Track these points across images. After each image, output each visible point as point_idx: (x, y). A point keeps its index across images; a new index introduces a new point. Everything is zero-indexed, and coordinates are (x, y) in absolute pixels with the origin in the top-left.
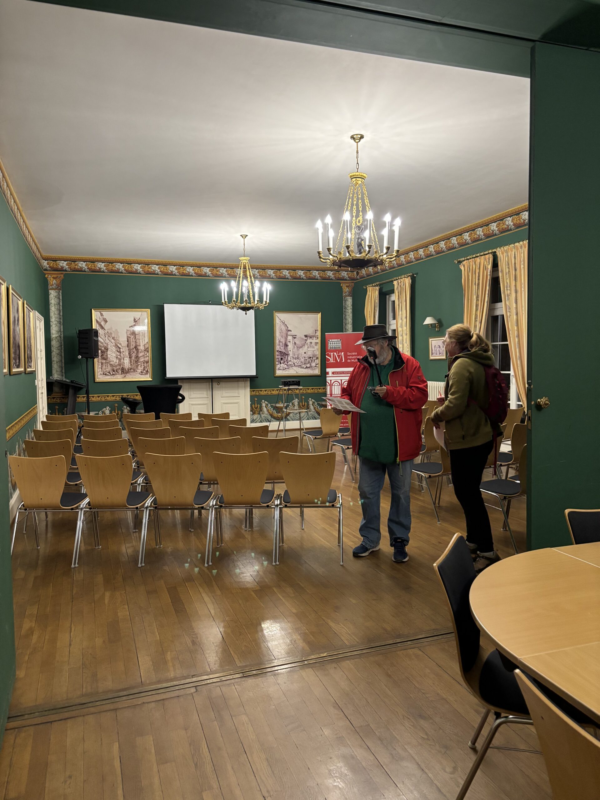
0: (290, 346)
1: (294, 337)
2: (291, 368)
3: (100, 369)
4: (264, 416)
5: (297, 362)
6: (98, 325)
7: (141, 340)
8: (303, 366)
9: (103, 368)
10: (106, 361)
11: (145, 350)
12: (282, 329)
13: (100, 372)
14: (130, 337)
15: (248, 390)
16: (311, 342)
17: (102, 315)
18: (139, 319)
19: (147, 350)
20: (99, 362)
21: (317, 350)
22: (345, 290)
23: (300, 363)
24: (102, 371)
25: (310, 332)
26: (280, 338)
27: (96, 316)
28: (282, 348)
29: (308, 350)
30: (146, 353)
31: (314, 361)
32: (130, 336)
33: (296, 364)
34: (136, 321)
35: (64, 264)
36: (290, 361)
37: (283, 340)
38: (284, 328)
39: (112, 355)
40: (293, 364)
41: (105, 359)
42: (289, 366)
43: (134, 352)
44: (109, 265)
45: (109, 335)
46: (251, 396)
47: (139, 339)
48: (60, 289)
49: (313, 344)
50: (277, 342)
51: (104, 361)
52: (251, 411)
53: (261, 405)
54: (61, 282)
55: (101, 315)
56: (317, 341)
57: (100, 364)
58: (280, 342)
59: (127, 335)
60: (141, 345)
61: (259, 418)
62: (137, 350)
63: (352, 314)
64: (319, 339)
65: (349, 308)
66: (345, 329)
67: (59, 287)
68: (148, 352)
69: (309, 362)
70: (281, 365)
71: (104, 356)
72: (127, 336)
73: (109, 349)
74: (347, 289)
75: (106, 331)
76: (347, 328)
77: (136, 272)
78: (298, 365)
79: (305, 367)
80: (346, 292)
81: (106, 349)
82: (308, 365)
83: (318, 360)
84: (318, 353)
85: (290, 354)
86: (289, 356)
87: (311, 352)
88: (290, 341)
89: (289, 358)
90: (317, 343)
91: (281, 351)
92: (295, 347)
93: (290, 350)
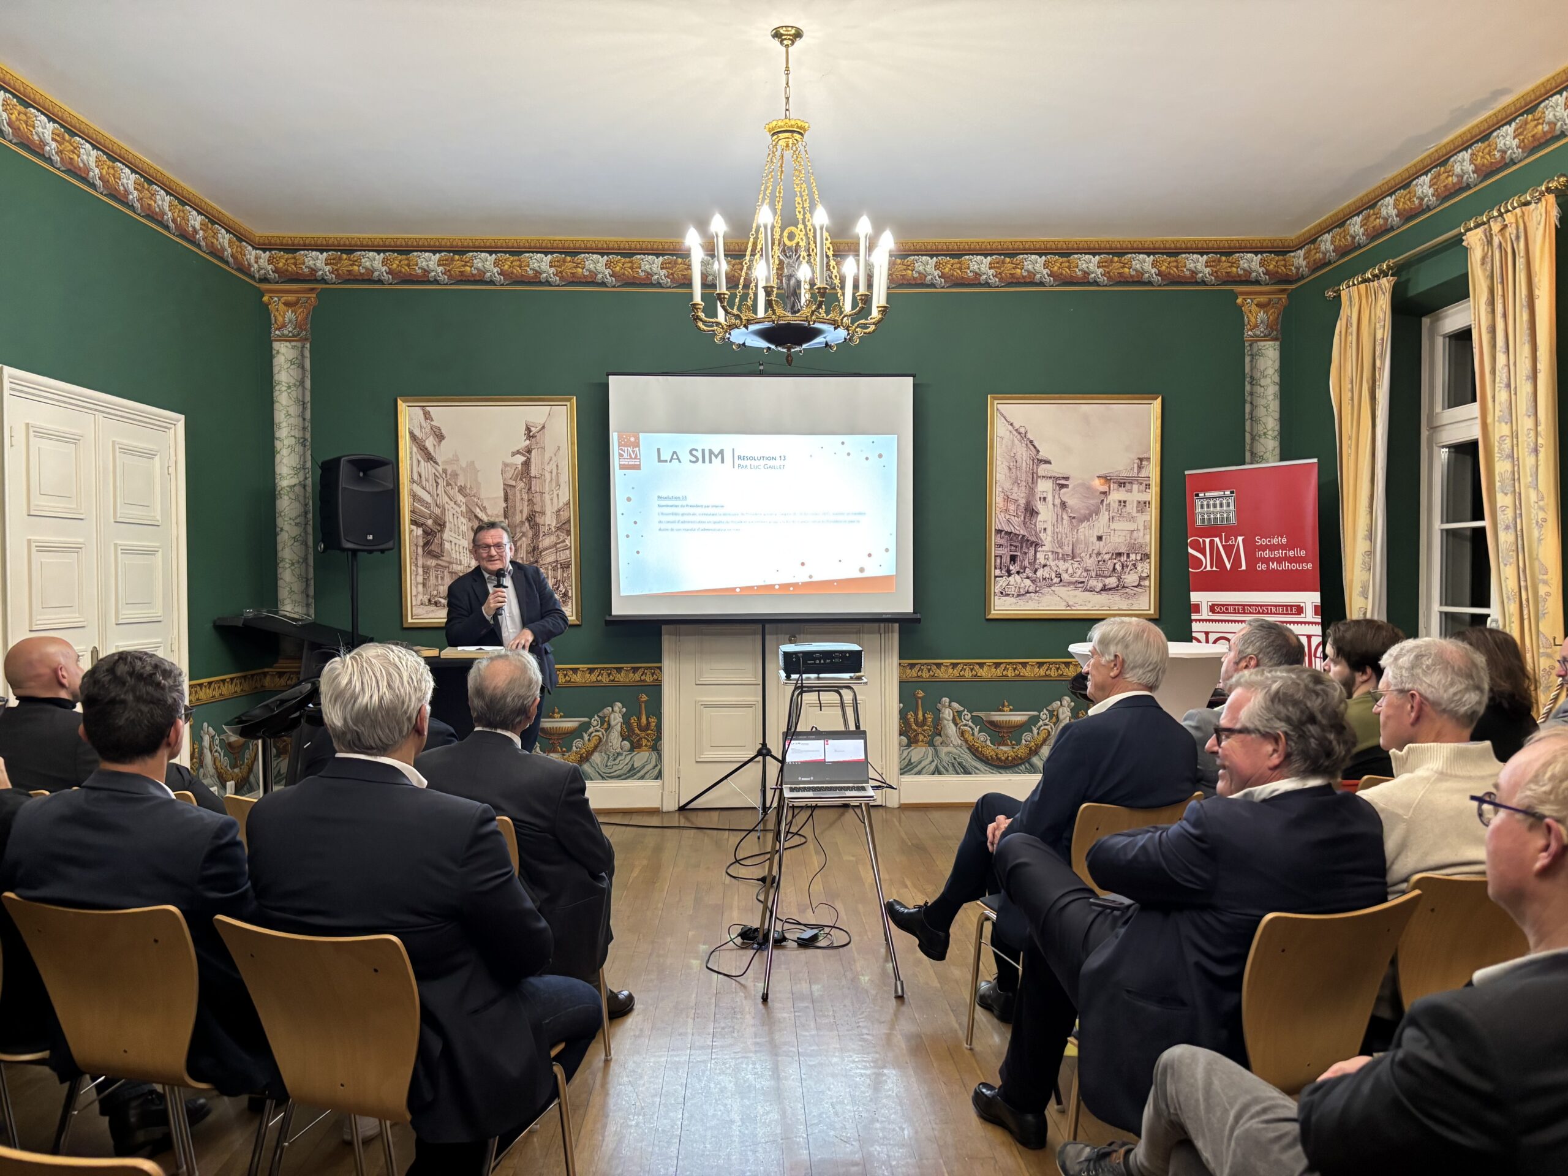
0: (1046, 515)
1: (1061, 483)
2: (1046, 590)
3: (420, 587)
4: (948, 753)
5: (1070, 571)
6: (415, 449)
7: (547, 497)
8: (1093, 583)
9: (429, 584)
10: (440, 562)
11: (558, 529)
12: (1018, 457)
13: (420, 597)
14: (514, 487)
15: (894, 660)
16: (1122, 498)
17: (427, 416)
18: (543, 427)
19: (567, 526)
20: (416, 565)
21: (1145, 528)
22: (1253, 320)
23: (1079, 572)
24: (424, 594)
25: (1122, 465)
26: (1007, 485)
27: (411, 419)
28: (1015, 520)
29: (1113, 526)
30: (562, 536)
31: (1134, 565)
32: (513, 483)
33: (1065, 576)
34: (533, 437)
35: (317, 261)
36: (1045, 566)
37: (1020, 495)
38: (1023, 453)
39: (457, 541)
40: (1054, 575)
41: (436, 556)
42: (1040, 585)
43: (524, 535)
44: (453, 260)
45: (449, 478)
46: (902, 683)
47: (543, 493)
48: (306, 339)
49: (1132, 508)
50: (997, 499)
51: (432, 562)
52: (901, 735)
53: (937, 712)
54: (307, 318)
55: (426, 419)
56: (1145, 497)
57: (420, 571)
58: (1007, 499)
59: (504, 480)
60: (549, 512)
61: (930, 759)
62: (534, 525)
63: (1277, 402)
64: (1155, 489)
65: (1269, 380)
66: (1253, 454)
67: (304, 333)
68: (568, 533)
69: (1114, 569)
70: (1011, 578)
71: (433, 547)
72: (504, 484)
73: (447, 524)
74: (1262, 315)
75: (440, 469)
76: (1260, 449)
77: (536, 280)
78: (1074, 580)
79: (1100, 586)
80: (1256, 326)
81: (440, 525)
82: (1112, 581)
83: (1150, 563)
84: (1148, 540)
85: (1045, 543)
86: (1040, 549)
87: (1124, 533)
88: (1045, 495)
89: (1040, 557)
90: (1145, 503)
91: (1011, 533)
92: (1062, 518)
93: (1045, 529)
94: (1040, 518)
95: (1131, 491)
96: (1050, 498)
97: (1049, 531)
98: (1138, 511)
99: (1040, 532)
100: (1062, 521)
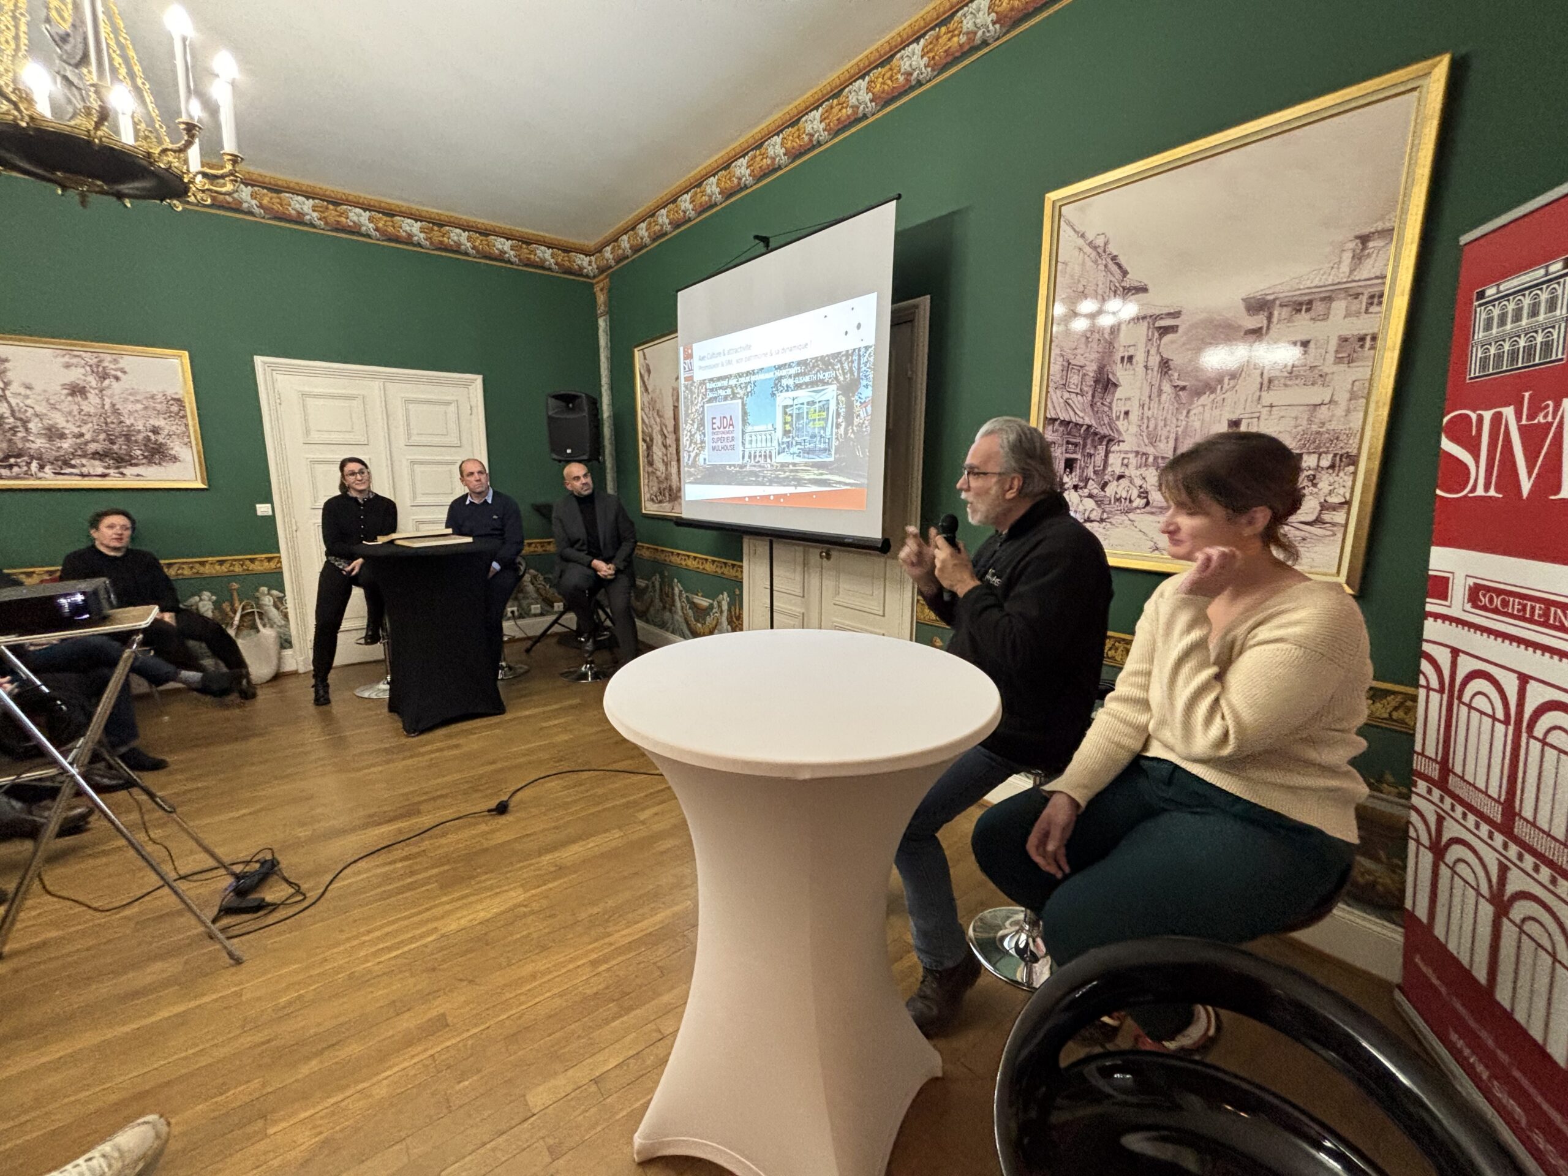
0: (1130, 386)
1: (1165, 325)
2: (1119, 518)
21: (1353, 396)
27: (639, 361)
28: (1077, 401)
35: (609, 253)
36: (1121, 477)
37: (1088, 357)
40: (1135, 493)
45: (653, 404)
46: (919, 624)
48: (608, 311)
50: (1051, 368)
55: (644, 359)
56: (1369, 325)
57: (646, 476)
58: (1068, 366)
71: (650, 458)
77: (684, 219)
81: (652, 441)
83: (1355, 473)
84: (1356, 424)
85: (1125, 437)
86: (1115, 448)
87: (1294, 412)
88: (1131, 352)
89: (1115, 463)
90: (1362, 339)
91: (1069, 423)
92: (1160, 392)
93: (1127, 413)
94: (1119, 393)
95: (1326, 317)
96: (1140, 358)
97: (1133, 416)
98: (1339, 360)
99: (1118, 418)
100: (1159, 395)
